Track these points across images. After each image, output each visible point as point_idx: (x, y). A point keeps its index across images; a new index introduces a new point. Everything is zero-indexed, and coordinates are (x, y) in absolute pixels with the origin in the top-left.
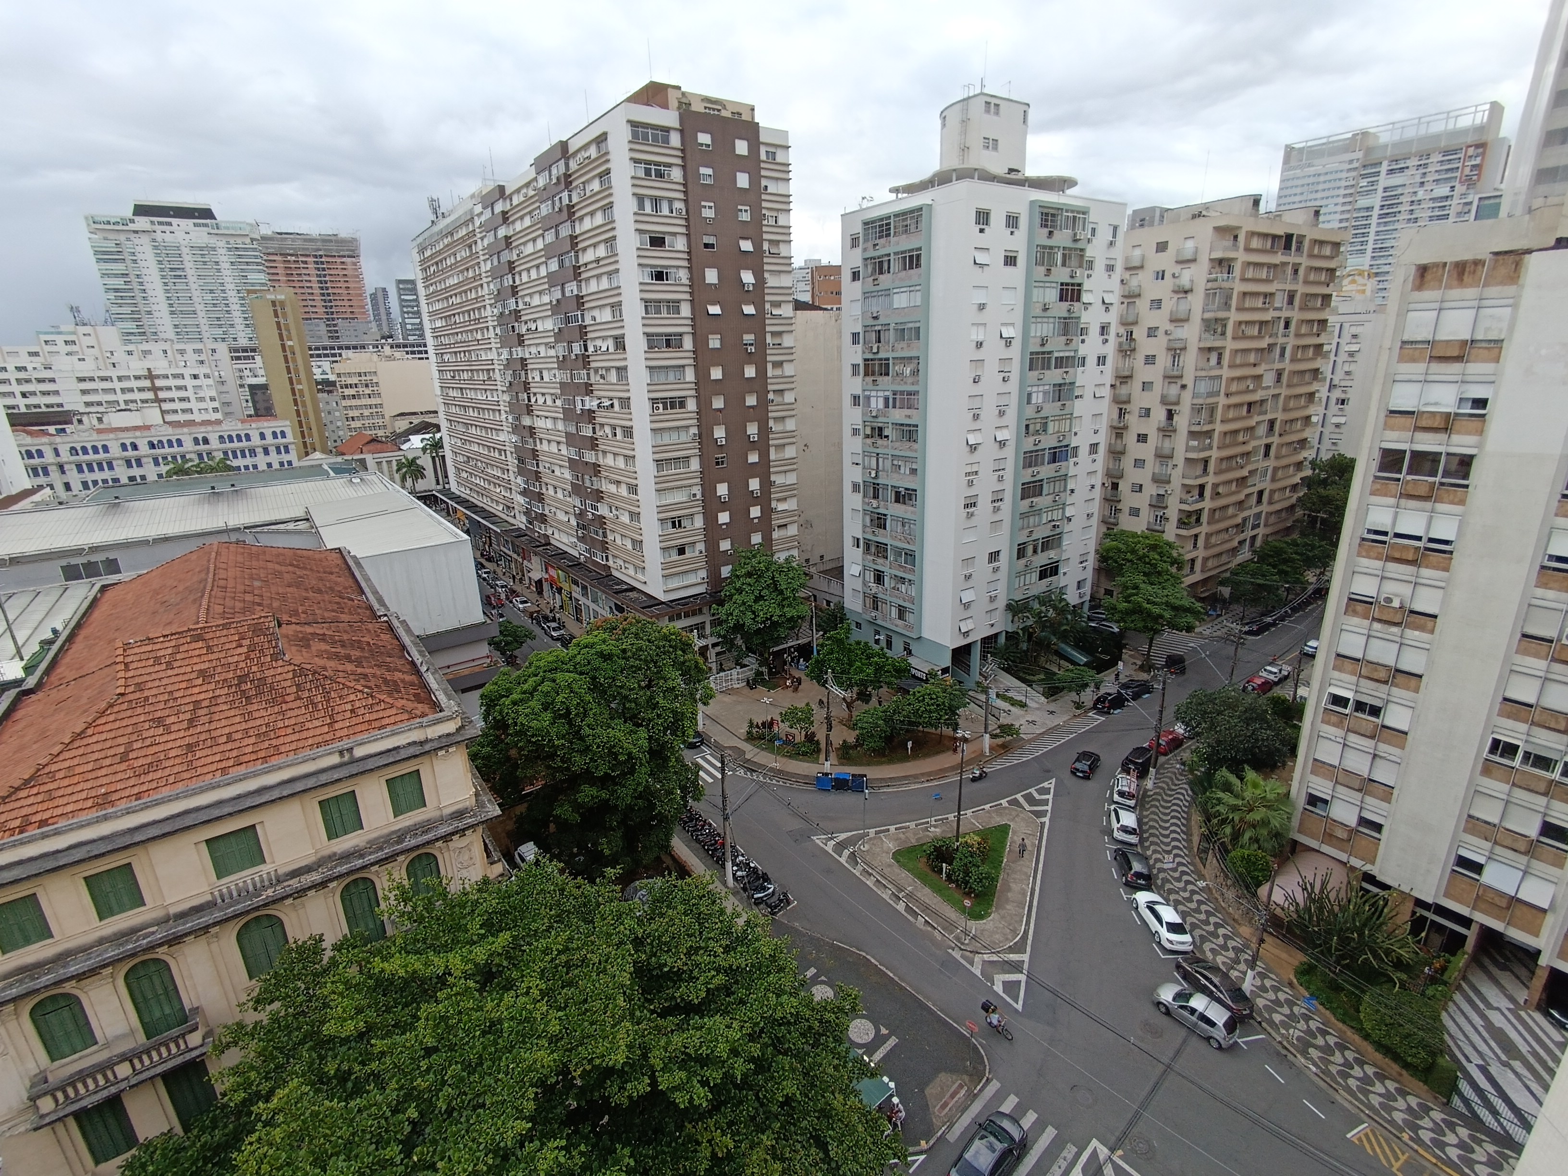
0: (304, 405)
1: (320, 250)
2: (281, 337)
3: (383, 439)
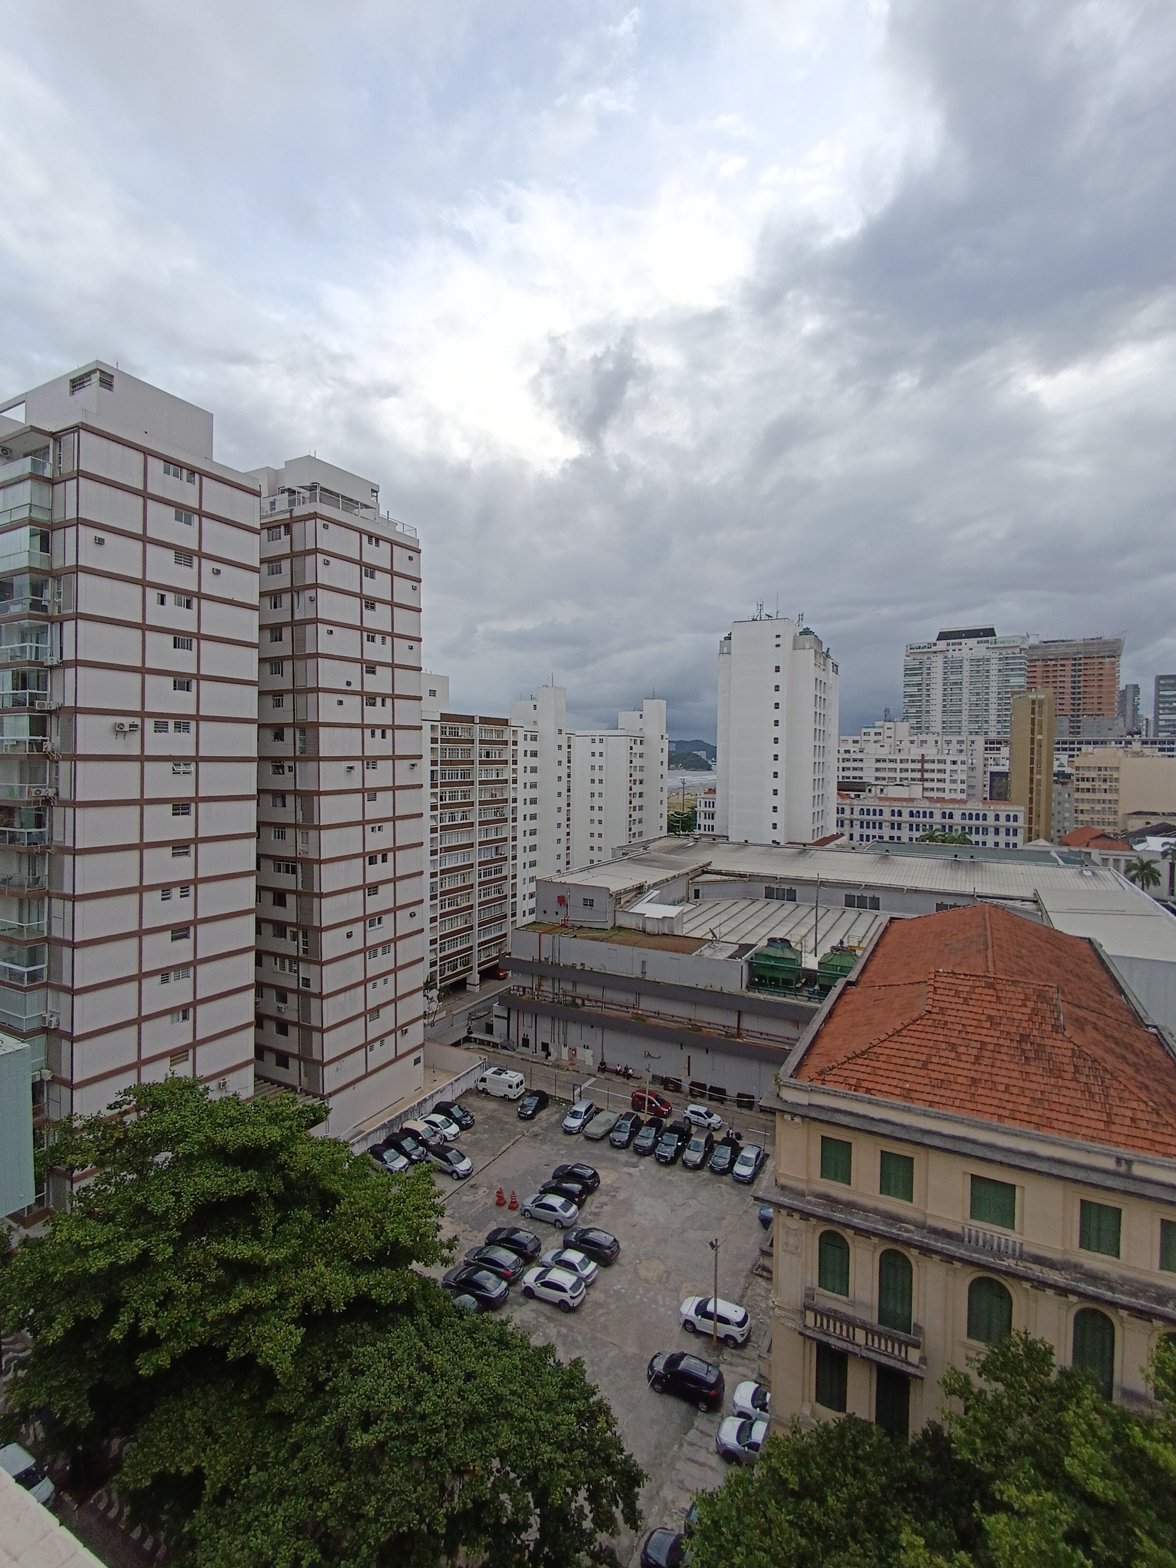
0: (1039, 793)
1: (1081, 653)
2: (1033, 732)
3: (1112, 836)
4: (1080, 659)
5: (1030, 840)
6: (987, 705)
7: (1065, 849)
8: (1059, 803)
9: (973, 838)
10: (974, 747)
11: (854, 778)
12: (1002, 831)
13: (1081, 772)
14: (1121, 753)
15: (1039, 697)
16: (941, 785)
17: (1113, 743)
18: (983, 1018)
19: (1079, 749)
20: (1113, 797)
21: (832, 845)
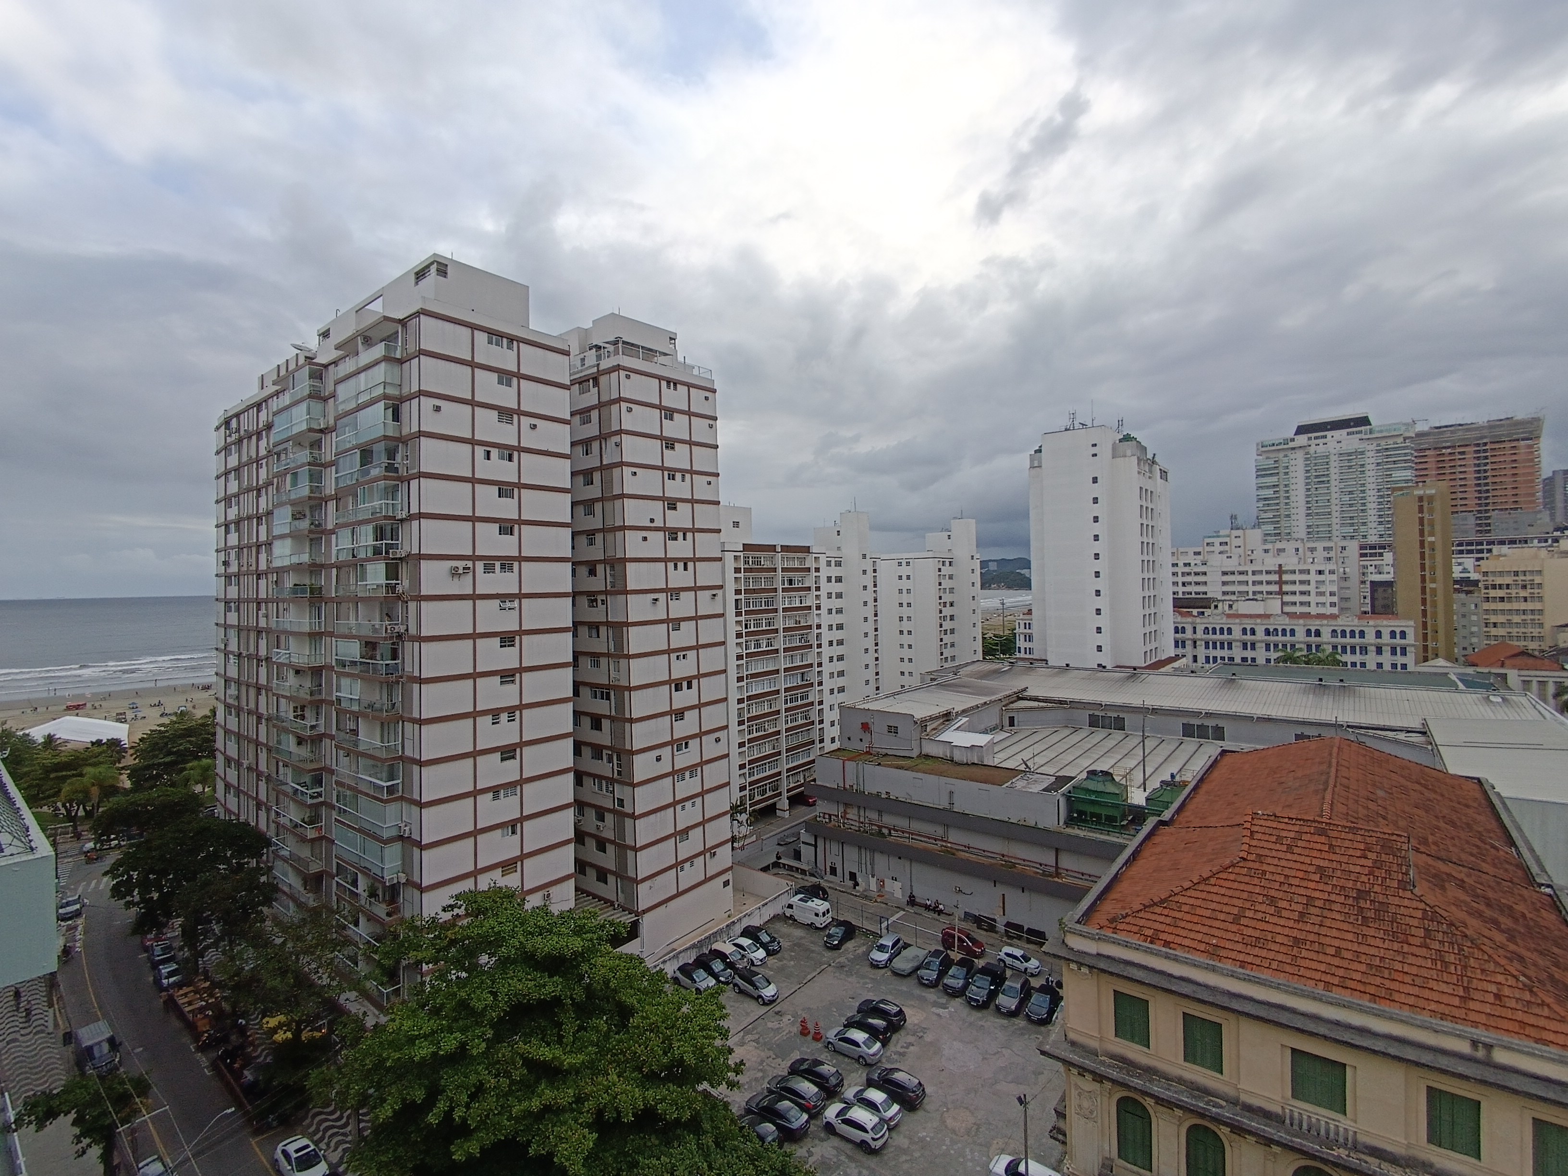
0: (1434, 605)
1: (1485, 437)
2: (1422, 533)
3: (1536, 653)
4: (1485, 444)
5: (1426, 659)
6: (1364, 504)
7: (1470, 670)
8: (1464, 616)
9: (1348, 658)
10: (1345, 553)
11: (1196, 593)
12: (1387, 650)
13: (1490, 578)
14: (1543, 553)
15: (1428, 492)
16: (1305, 598)
17: (1536, 541)
18: (1312, 869)
19: (1489, 551)
20: (1537, 606)
21: (1168, 668)
